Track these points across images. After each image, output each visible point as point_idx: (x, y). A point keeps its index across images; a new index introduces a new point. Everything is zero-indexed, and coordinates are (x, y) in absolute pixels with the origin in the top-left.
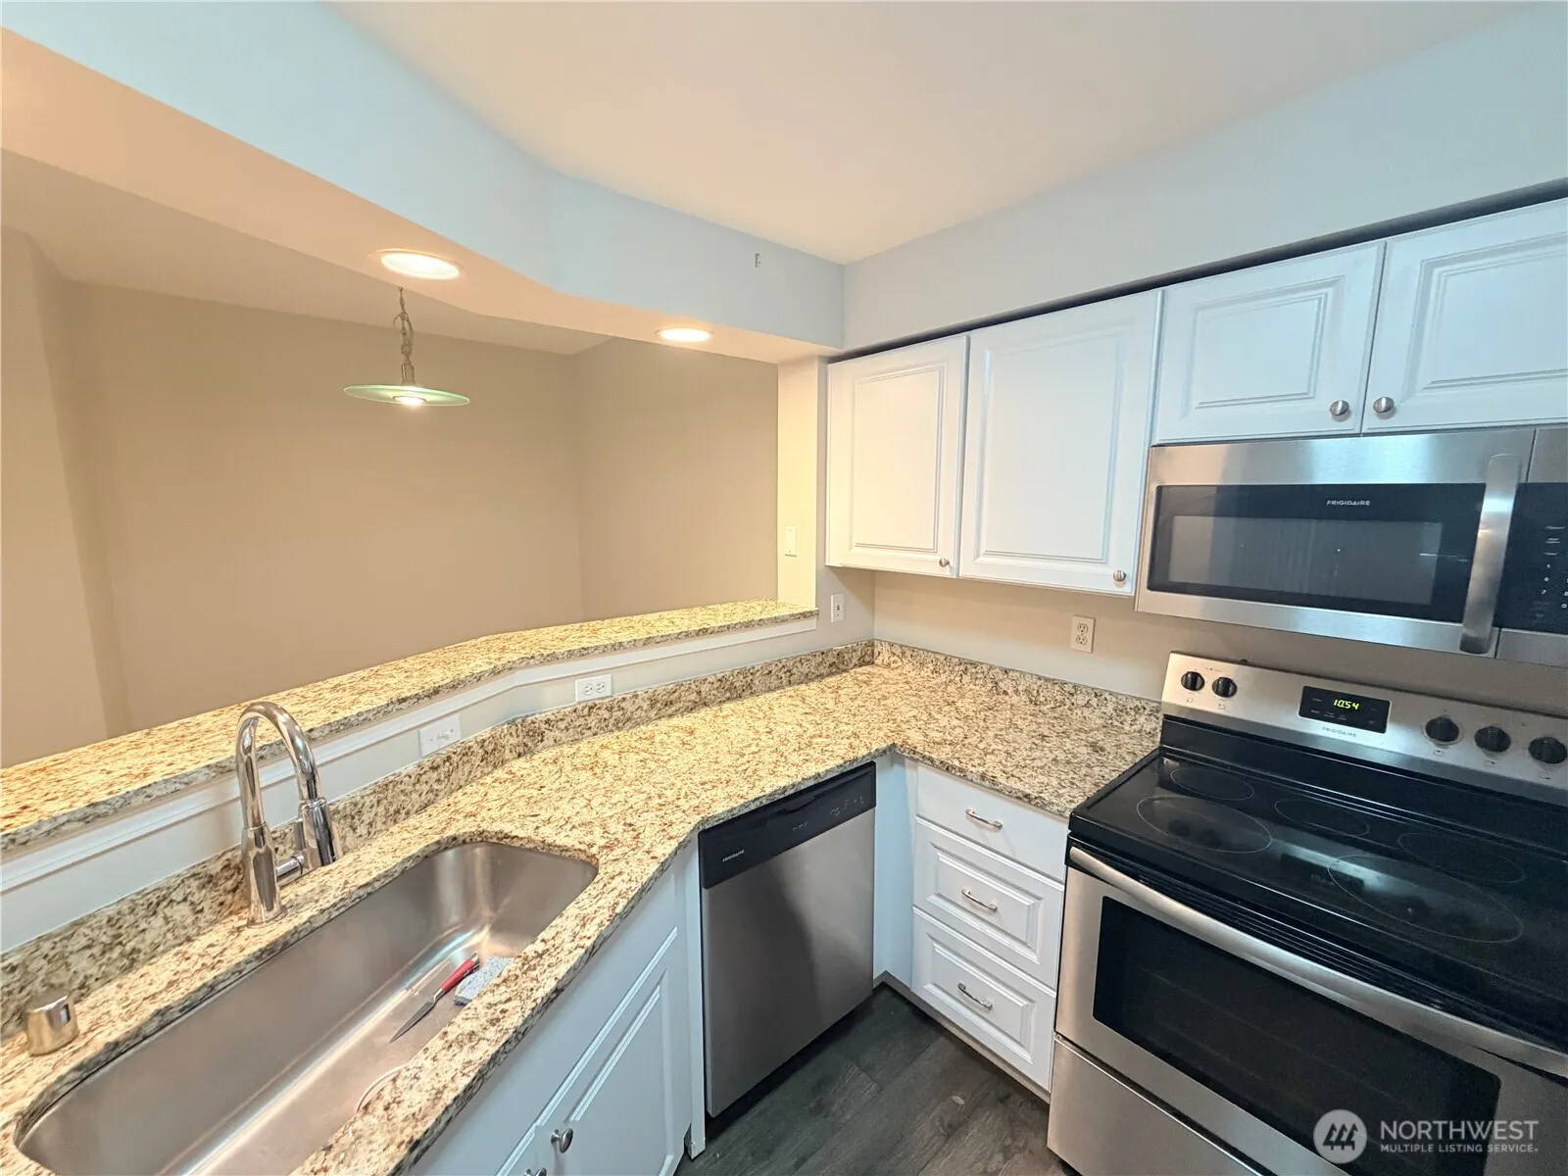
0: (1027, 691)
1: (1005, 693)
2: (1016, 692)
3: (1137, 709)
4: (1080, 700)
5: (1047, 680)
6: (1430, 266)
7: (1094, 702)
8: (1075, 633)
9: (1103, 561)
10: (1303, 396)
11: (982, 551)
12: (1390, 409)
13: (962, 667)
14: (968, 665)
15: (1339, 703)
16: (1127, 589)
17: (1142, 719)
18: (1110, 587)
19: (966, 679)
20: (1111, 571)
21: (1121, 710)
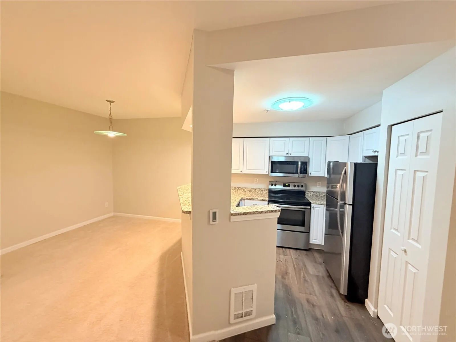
0: (249, 190)
1: (245, 191)
2: (247, 191)
3: (264, 190)
4: (257, 190)
5: (252, 188)
6: (293, 141)
7: (259, 190)
8: (255, 181)
9: (264, 170)
10: (284, 152)
11: (247, 169)
12: (291, 154)
13: (238, 188)
14: (239, 188)
15: (286, 185)
16: (267, 173)
17: (265, 191)
18: (265, 173)
19: (239, 190)
20: (265, 171)
21: (262, 191)
